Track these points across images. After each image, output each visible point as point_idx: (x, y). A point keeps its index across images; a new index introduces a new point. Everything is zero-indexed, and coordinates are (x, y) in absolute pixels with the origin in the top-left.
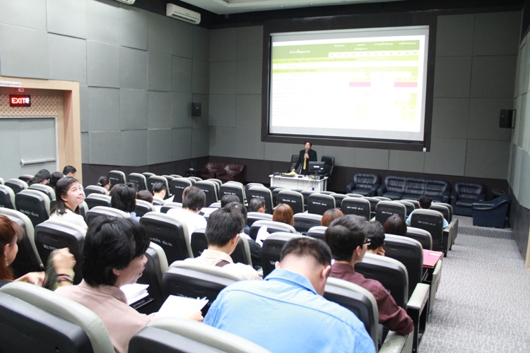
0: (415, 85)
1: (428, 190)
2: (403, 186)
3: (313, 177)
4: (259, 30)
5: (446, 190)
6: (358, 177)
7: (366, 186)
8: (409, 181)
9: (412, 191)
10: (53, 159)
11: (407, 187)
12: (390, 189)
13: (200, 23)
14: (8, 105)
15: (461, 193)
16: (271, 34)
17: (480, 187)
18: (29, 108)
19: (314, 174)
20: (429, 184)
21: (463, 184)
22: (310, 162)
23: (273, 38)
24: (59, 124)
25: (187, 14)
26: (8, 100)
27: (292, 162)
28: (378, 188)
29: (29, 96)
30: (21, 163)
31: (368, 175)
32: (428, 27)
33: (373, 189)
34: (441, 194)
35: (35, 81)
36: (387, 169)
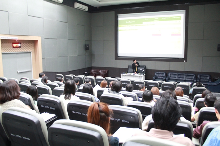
0: (180, 35)
1: (187, 78)
2: (176, 77)
3: (140, 74)
4: (113, 13)
5: (195, 78)
6: (157, 73)
7: (161, 77)
8: (179, 75)
9: (181, 79)
10: (30, 70)
11: (178, 77)
12: (171, 78)
13: (88, 11)
14: (12, 47)
15: (201, 79)
16: (118, 15)
17: (209, 76)
18: (20, 48)
19: (140, 73)
20: (187, 75)
21: (201, 75)
22: (138, 68)
23: (119, 17)
24: (32, 55)
25: (83, 7)
26: (12, 45)
27: (129, 68)
28: (166, 78)
29: (20, 43)
30: (18, 72)
31: (161, 73)
32: (185, 10)
33: (164, 78)
34: (192, 79)
35: (23, 36)
36: (169, 70)
